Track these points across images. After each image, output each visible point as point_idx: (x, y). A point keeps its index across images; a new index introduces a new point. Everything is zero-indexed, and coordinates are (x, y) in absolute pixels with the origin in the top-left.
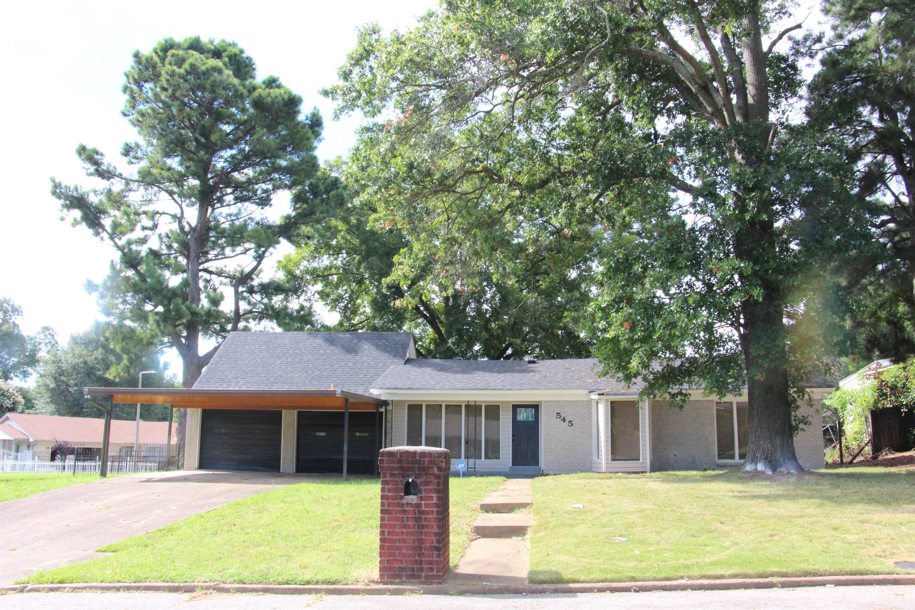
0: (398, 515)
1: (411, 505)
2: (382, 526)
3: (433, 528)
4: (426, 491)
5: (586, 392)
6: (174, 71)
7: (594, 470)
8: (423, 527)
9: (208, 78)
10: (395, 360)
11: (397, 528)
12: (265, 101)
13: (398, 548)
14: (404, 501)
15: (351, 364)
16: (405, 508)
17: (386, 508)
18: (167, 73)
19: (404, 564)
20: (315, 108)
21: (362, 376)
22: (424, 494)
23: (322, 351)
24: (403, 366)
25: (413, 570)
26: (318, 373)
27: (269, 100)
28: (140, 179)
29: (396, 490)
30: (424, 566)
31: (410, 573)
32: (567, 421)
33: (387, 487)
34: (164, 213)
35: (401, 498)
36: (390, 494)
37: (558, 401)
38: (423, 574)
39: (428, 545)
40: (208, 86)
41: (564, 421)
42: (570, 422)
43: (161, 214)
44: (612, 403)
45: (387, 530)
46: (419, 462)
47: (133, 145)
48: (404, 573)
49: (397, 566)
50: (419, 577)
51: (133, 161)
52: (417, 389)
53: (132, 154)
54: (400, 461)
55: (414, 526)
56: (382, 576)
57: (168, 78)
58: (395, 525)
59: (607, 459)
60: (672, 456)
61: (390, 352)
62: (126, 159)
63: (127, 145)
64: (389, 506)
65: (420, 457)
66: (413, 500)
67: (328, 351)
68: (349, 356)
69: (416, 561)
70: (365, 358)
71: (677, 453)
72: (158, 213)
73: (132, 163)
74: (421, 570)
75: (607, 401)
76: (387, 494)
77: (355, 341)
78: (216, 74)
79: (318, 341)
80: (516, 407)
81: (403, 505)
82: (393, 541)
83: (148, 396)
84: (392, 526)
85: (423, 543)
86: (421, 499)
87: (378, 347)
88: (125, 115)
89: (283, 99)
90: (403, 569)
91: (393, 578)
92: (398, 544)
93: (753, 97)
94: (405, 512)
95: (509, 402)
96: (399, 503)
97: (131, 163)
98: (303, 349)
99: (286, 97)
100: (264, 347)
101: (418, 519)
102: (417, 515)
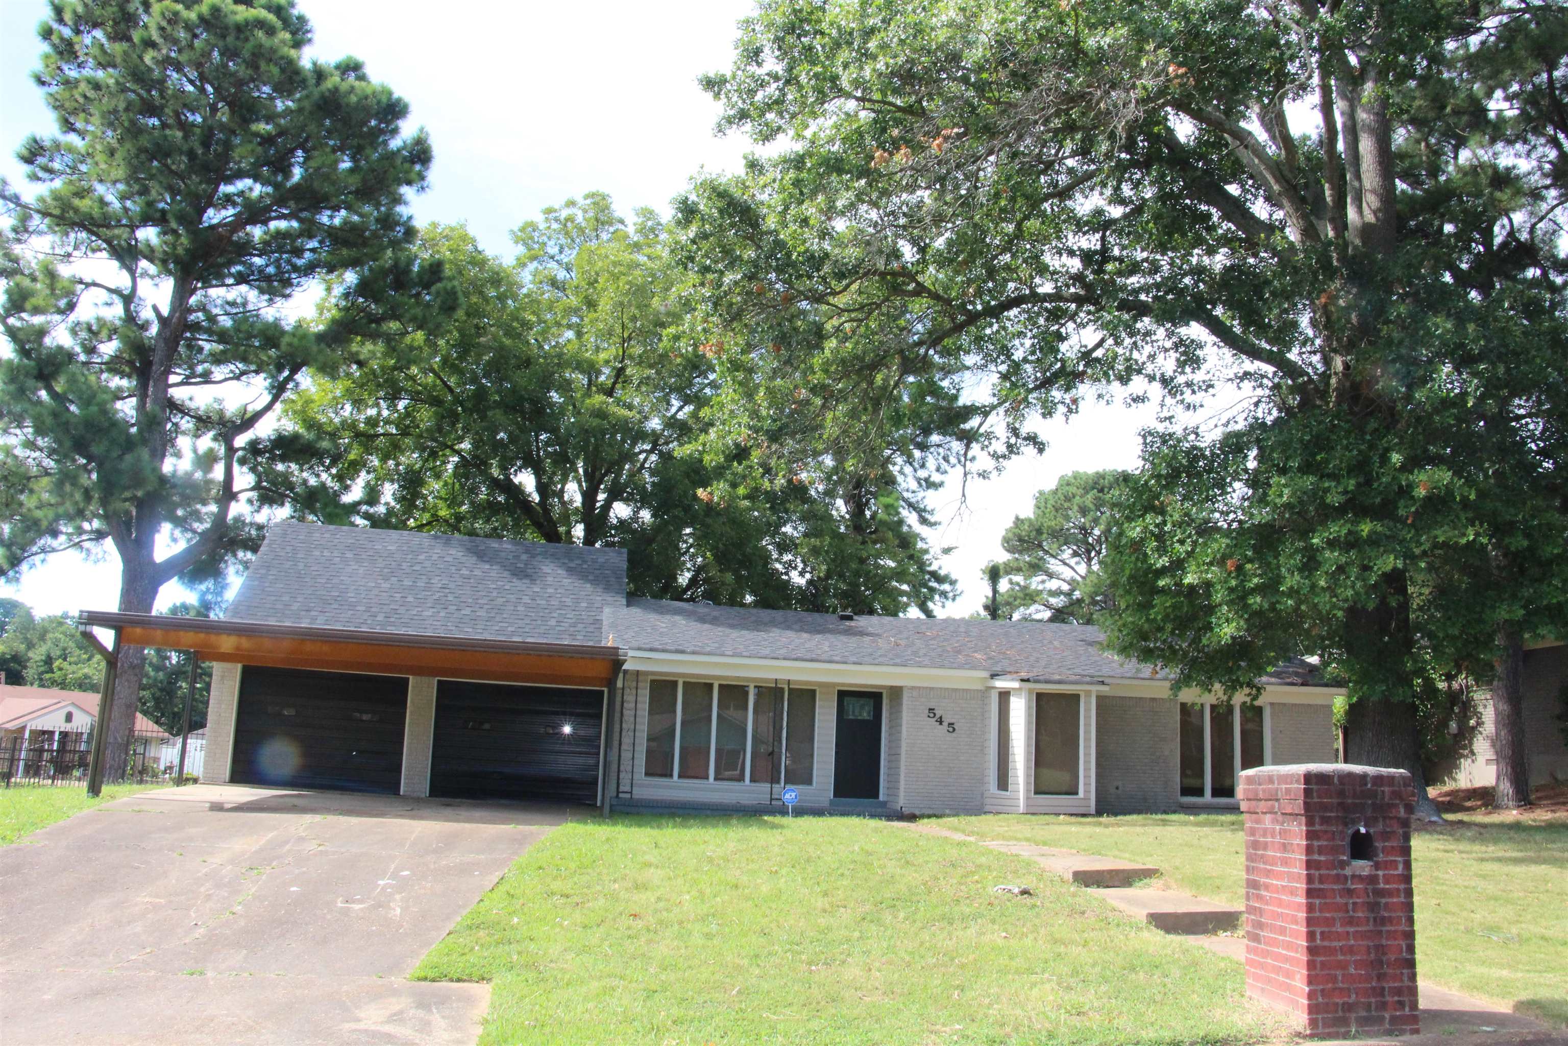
0: (1338, 900)
1: (1360, 879)
2: (1309, 922)
3: (1399, 923)
4: (1386, 851)
5: (986, 674)
6: (176, 14)
7: (987, 808)
8: (1383, 921)
9: (247, 39)
10: (609, 598)
11: (1338, 924)
12: (343, 101)
13: (1343, 966)
14: (1348, 871)
15: (526, 599)
16: (1350, 885)
17: (1317, 885)
18: (163, 14)
19: (1353, 996)
20: (422, 130)
21: (553, 622)
22: (1381, 857)
23: (465, 572)
24: (625, 610)
25: (1368, 1007)
26: (467, 611)
27: (353, 99)
28: (57, 212)
29: (1334, 850)
30: (1388, 999)
31: (1364, 1014)
32: (945, 724)
33: (1316, 843)
34: (95, 284)
35: (1343, 865)
36: (1322, 858)
37: (932, 689)
38: (1387, 1016)
39: (1393, 957)
40: (246, 54)
41: (940, 721)
42: (950, 724)
43: (88, 285)
44: (1040, 696)
45: (1318, 930)
46: (1373, 794)
47: (47, 144)
48: (1353, 1015)
49: (1340, 1001)
50: (1381, 1020)
51: (41, 174)
52: (694, 653)
53: (41, 160)
54: (1341, 794)
55: (1368, 919)
56: (1313, 1023)
57: (164, 24)
58: (1334, 919)
59: (1027, 791)
60: (1112, 790)
61: (595, 582)
62: (26, 168)
63: (35, 141)
64: (1321, 882)
65: (1374, 784)
66: (1363, 868)
67: (477, 572)
68: (520, 584)
69: (1374, 988)
70: (550, 590)
71: (1120, 783)
72: (81, 282)
73: (39, 179)
74: (1383, 1006)
75: (1030, 691)
76: (1316, 857)
77: (524, 557)
78: (260, 34)
79: (453, 552)
80: (844, 695)
81: (1346, 877)
82: (1331, 951)
83: (202, 636)
84: (1330, 922)
85: (1384, 954)
86: (1377, 866)
87: (570, 570)
88: (41, 82)
89: (379, 102)
90: (1349, 1008)
91: (1334, 1025)
92: (1341, 957)
93: (1375, 213)
94: (1350, 892)
95: (834, 685)
96: (1338, 875)
97: (34, 178)
98: (428, 564)
99: (384, 100)
100: (349, 555)
101: (1373, 907)
102: (1371, 899)
